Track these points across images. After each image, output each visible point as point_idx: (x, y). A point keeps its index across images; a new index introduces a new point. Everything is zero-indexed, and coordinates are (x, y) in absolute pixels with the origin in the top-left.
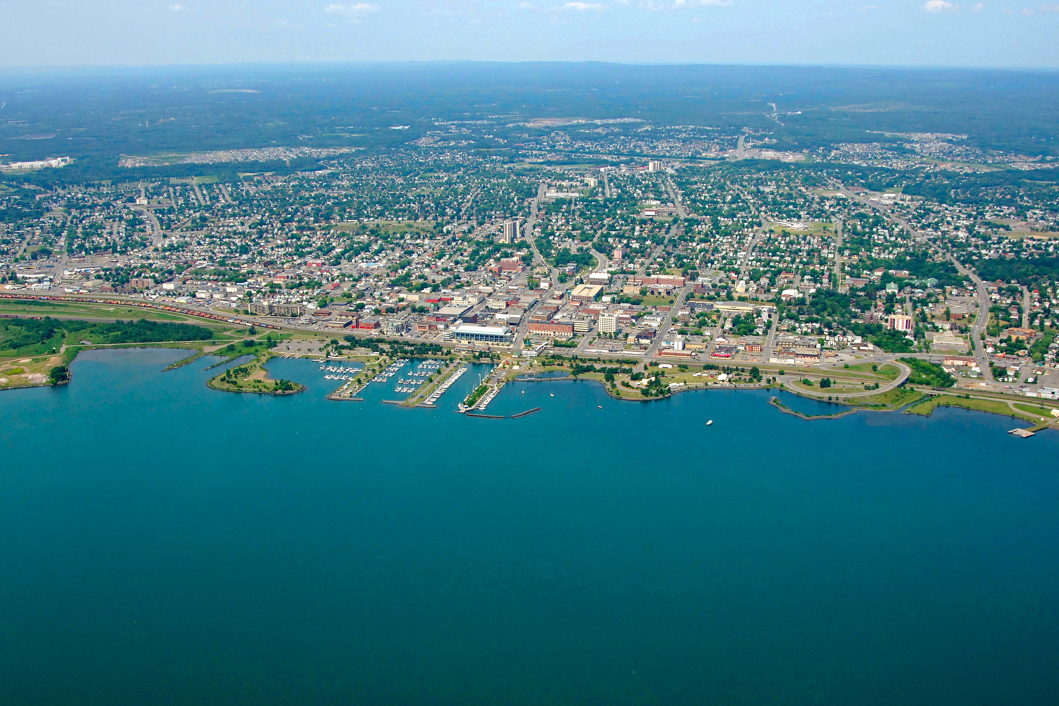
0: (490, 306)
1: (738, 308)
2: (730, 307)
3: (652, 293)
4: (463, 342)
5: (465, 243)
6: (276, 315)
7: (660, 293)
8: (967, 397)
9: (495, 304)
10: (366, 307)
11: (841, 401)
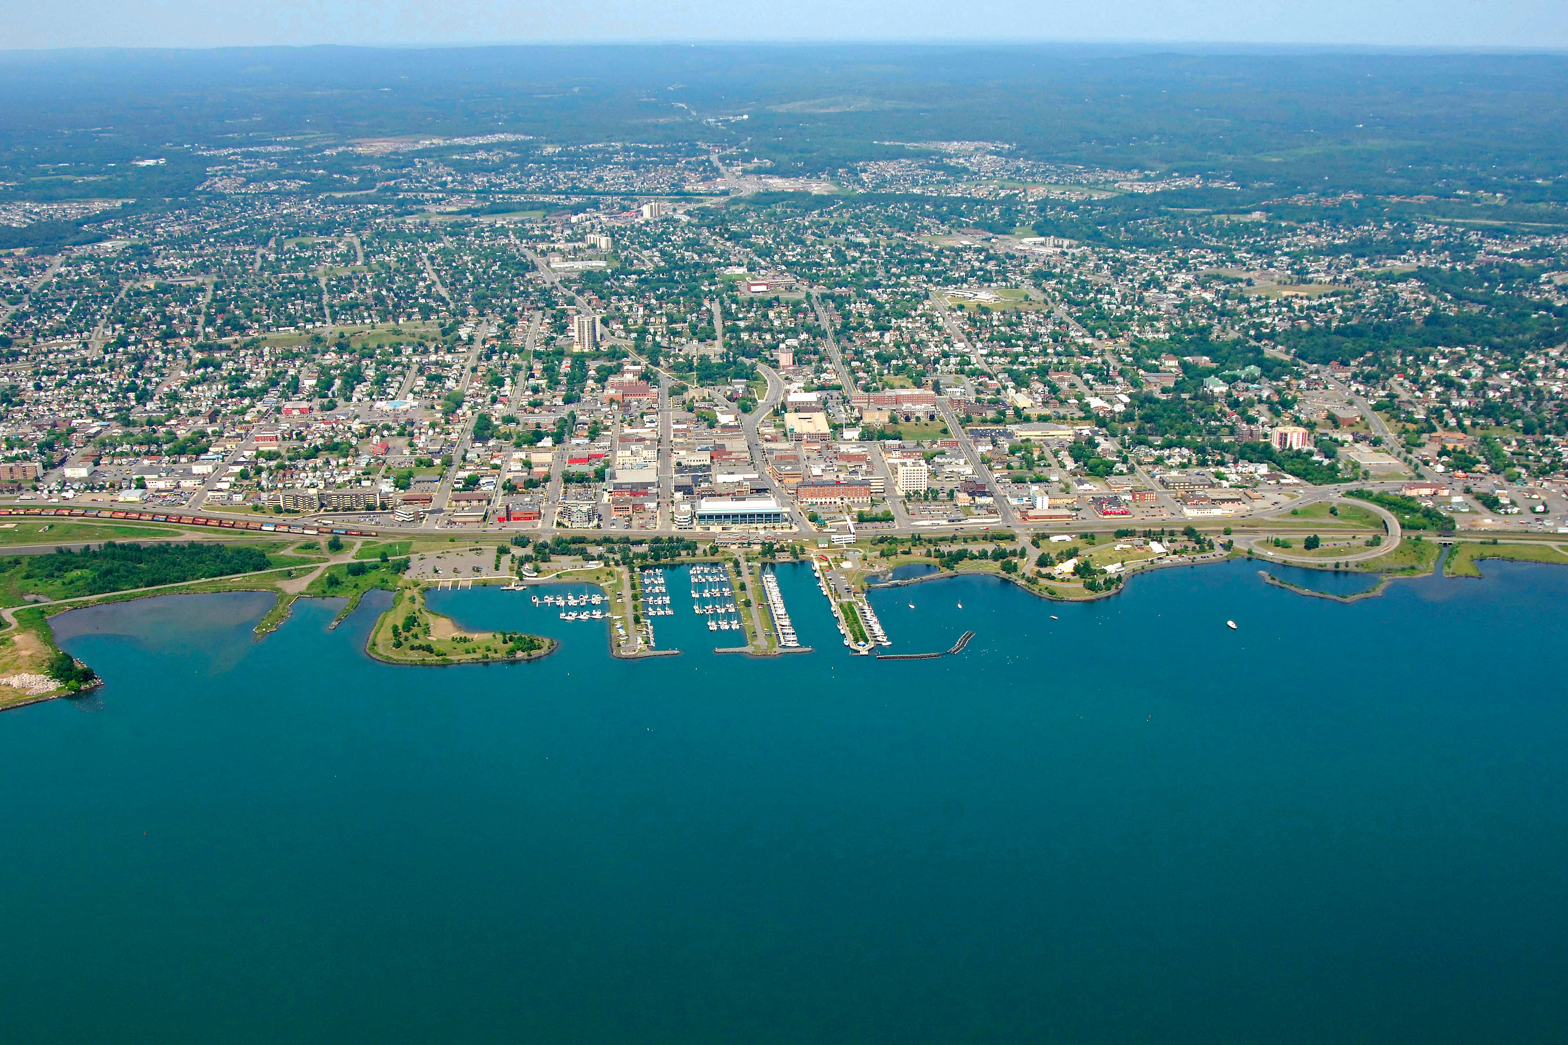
0: (684, 463)
1: (1051, 433)
2: (1039, 433)
3: (907, 419)
4: (713, 529)
5: (516, 356)
6: (336, 509)
7: (918, 419)
8: (1495, 543)
9: (692, 458)
10: (481, 482)
11: (1352, 568)
